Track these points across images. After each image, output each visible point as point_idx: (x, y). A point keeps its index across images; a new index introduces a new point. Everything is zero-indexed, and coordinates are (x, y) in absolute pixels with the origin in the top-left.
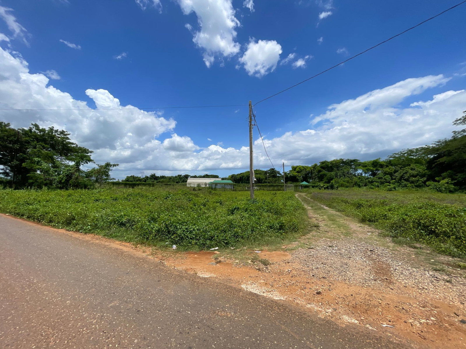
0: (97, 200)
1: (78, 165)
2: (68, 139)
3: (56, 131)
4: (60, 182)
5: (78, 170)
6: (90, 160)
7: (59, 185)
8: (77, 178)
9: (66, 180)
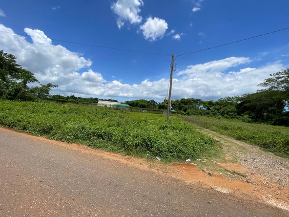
0: (50, 112)
1: (25, 83)
2: (14, 61)
3: (5, 54)
4: (9, 94)
5: (25, 86)
6: (35, 80)
7: (9, 97)
8: (24, 93)
9: (14, 93)
